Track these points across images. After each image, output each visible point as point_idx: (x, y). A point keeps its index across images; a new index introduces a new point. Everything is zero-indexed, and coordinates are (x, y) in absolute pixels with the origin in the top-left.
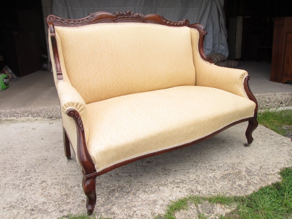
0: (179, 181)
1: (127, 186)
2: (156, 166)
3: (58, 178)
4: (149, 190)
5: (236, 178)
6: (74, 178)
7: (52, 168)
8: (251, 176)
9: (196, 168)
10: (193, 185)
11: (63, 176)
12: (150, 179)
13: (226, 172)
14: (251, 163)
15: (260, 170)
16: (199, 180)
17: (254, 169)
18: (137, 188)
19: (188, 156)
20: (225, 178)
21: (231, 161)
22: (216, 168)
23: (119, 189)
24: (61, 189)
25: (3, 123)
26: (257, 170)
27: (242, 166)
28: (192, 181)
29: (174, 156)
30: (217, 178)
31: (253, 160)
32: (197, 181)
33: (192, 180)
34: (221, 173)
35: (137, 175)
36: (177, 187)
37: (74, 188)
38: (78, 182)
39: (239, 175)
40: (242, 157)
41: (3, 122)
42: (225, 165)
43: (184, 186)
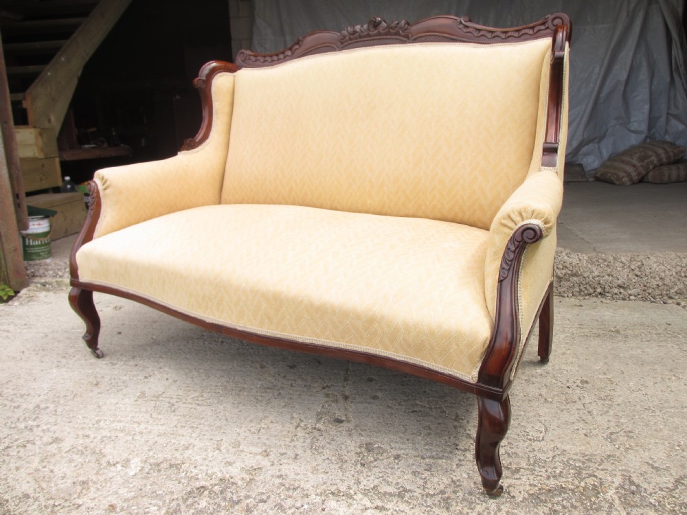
0: (390, 489)
1: (240, 483)
2: (350, 435)
3: (92, 436)
4: (294, 506)
5: (575, 508)
6: (127, 441)
7: (95, 407)
8: (632, 506)
9: (462, 458)
10: (429, 508)
11: (105, 433)
12: (313, 473)
13: (552, 483)
14: (651, 462)
15: (671, 490)
16: (453, 496)
17: (654, 484)
18: (263, 493)
19: (457, 416)
20: (542, 501)
21: (583, 448)
22: (523, 464)
23: (216, 487)
24: (82, 465)
25: (62, 290)
26: (662, 490)
27: (613, 467)
28: (432, 495)
29: (413, 412)
30: (513, 497)
31: (662, 455)
32: (449, 498)
33: (431, 492)
34: (535, 483)
35: (285, 454)
36: (377, 508)
37: (113, 468)
38: (129, 455)
39: (593, 499)
40: (626, 438)
41: (64, 288)
42: (557, 459)
43: (399, 510)
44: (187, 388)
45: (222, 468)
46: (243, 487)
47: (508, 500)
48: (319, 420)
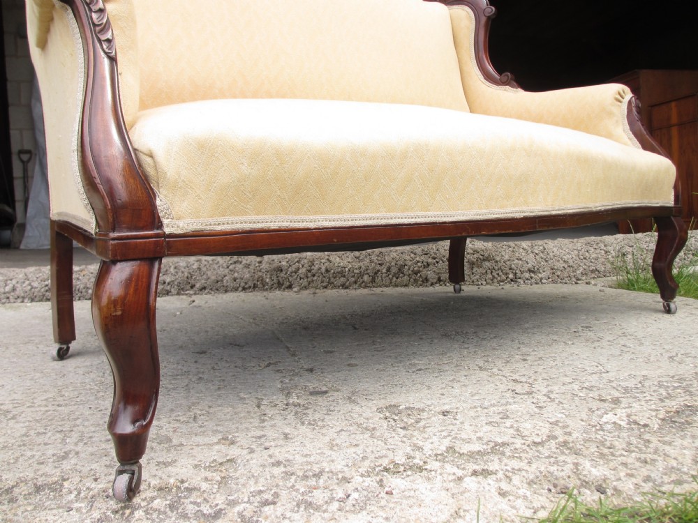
0: (476, 447)
1: (204, 486)
2: (353, 402)
4: (332, 499)
9: (534, 401)
10: (552, 459)
12: (332, 450)
13: (672, 405)
16: (569, 439)
18: (260, 492)
19: (480, 367)
20: (683, 424)
21: (661, 371)
22: (616, 394)
23: (156, 502)
28: (541, 443)
29: (419, 370)
30: (645, 426)
32: (566, 442)
33: (538, 440)
34: (653, 407)
35: (264, 436)
36: (475, 473)
40: (691, 358)
42: (646, 384)
43: (513, 469)
44: (28, 391)
45: (154, 472)
46: (215, 491)
47: (642, 430)
48: (288, 394)
